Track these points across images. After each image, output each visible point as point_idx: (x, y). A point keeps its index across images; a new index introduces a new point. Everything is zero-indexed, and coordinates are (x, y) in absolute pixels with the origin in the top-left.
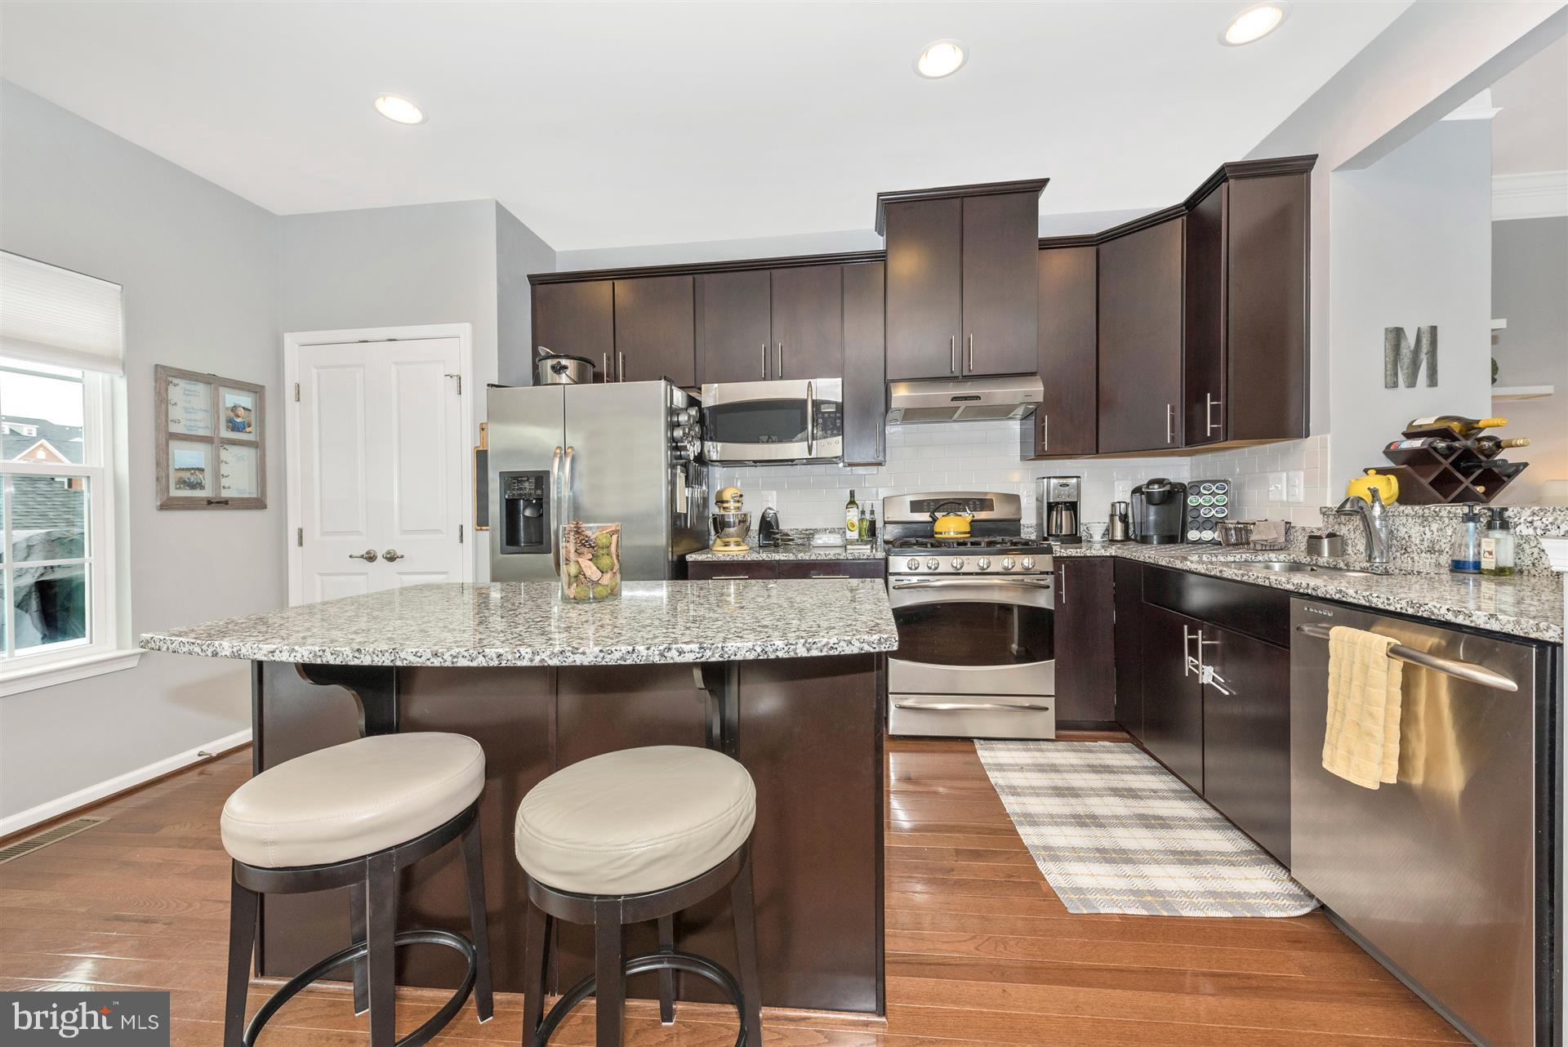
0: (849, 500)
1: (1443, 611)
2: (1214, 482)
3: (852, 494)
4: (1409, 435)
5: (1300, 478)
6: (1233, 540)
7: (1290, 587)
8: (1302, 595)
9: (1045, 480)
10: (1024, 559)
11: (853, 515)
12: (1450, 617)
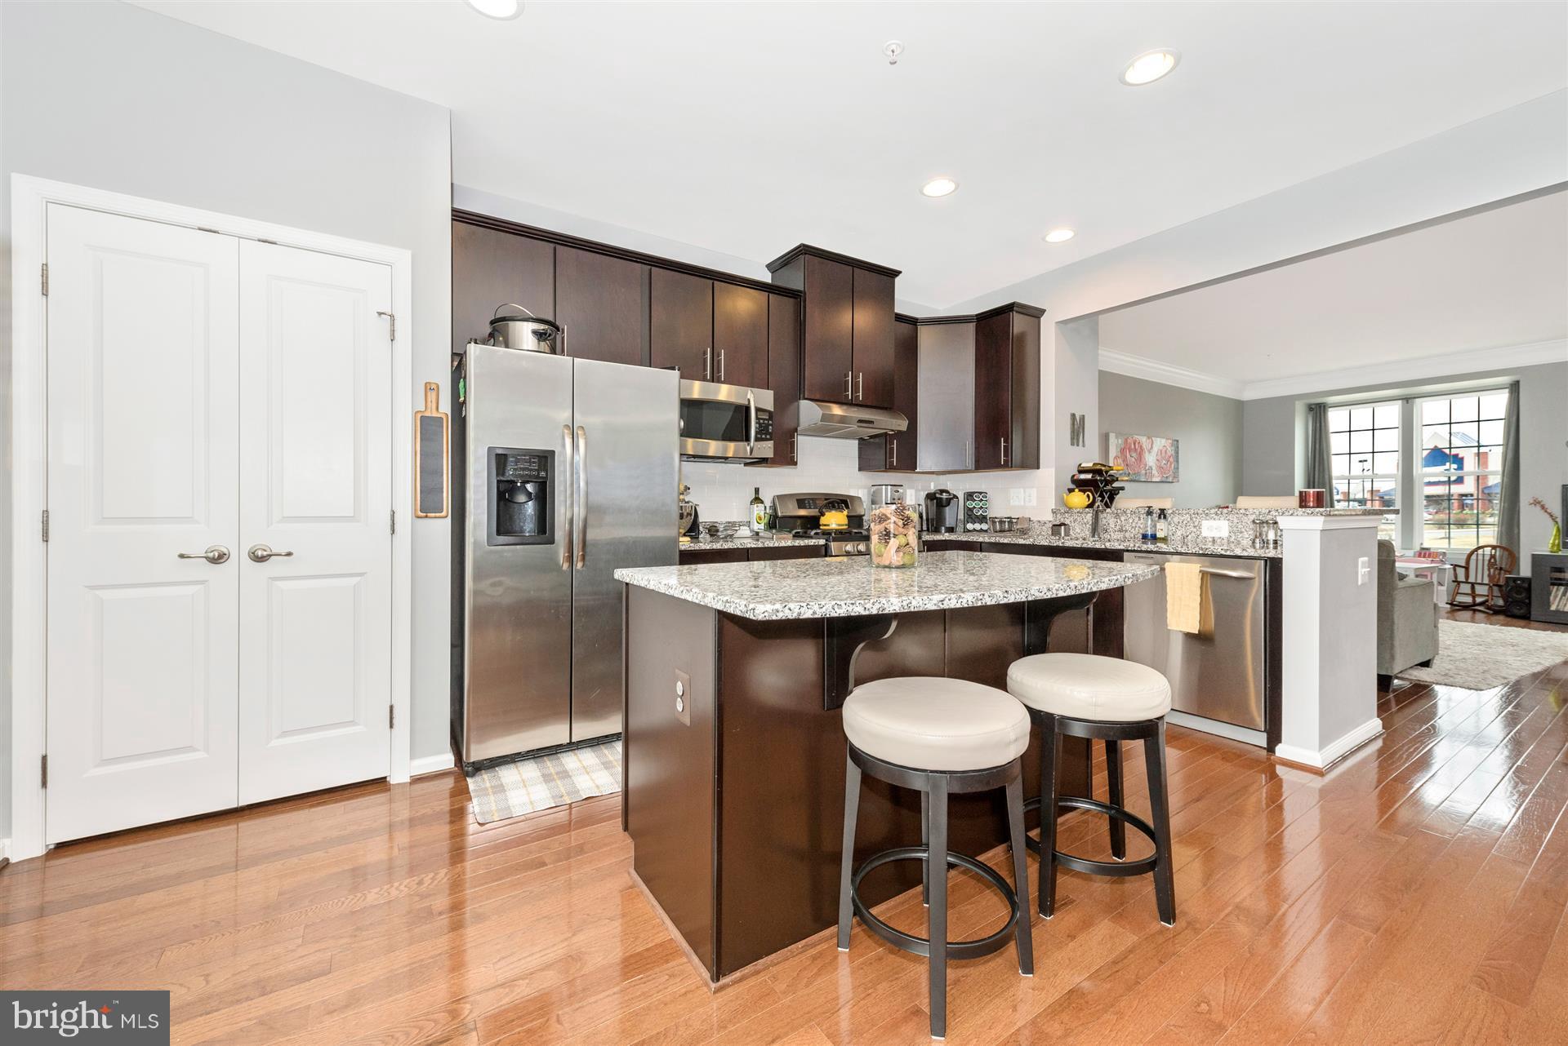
0: (754, 497)
1: (1219, 550)
2: (981, 493)
3: (757, 491)
4: (1080, 472)
5: (1034, 492)
6: (998, 528)
7: (1121, 547)
8: (1128, 551)
9: (884, 487)
10: (846, 545)
11: (758, 510)
12: (1223, 552)
